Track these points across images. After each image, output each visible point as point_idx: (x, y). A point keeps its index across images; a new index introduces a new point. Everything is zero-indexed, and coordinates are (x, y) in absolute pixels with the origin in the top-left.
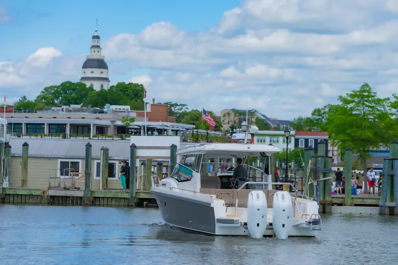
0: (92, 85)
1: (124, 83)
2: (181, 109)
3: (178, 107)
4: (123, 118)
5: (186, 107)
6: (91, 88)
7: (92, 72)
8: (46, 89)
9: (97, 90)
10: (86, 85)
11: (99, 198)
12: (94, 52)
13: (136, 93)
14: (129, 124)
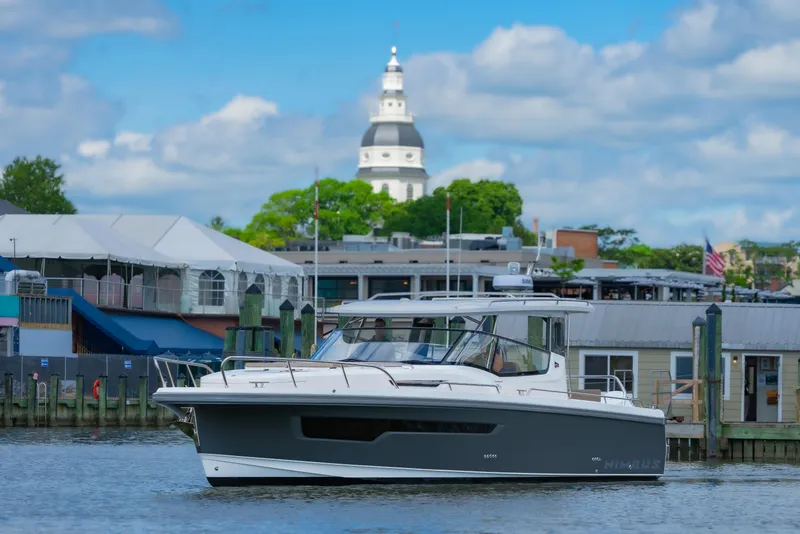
0: (385, 188)
1: (468, 181)
2: (621, 242)
3: (613, 238)
4: (554, 260)
5: (634, 236)
6: (385, 195)
7: (386, 155)
8: (276, 199)
9: (399, 201)
10: (371, 188)
11: (742, 441)
12: (390, 104)
13: (499, 205)
14: (568, 273)
